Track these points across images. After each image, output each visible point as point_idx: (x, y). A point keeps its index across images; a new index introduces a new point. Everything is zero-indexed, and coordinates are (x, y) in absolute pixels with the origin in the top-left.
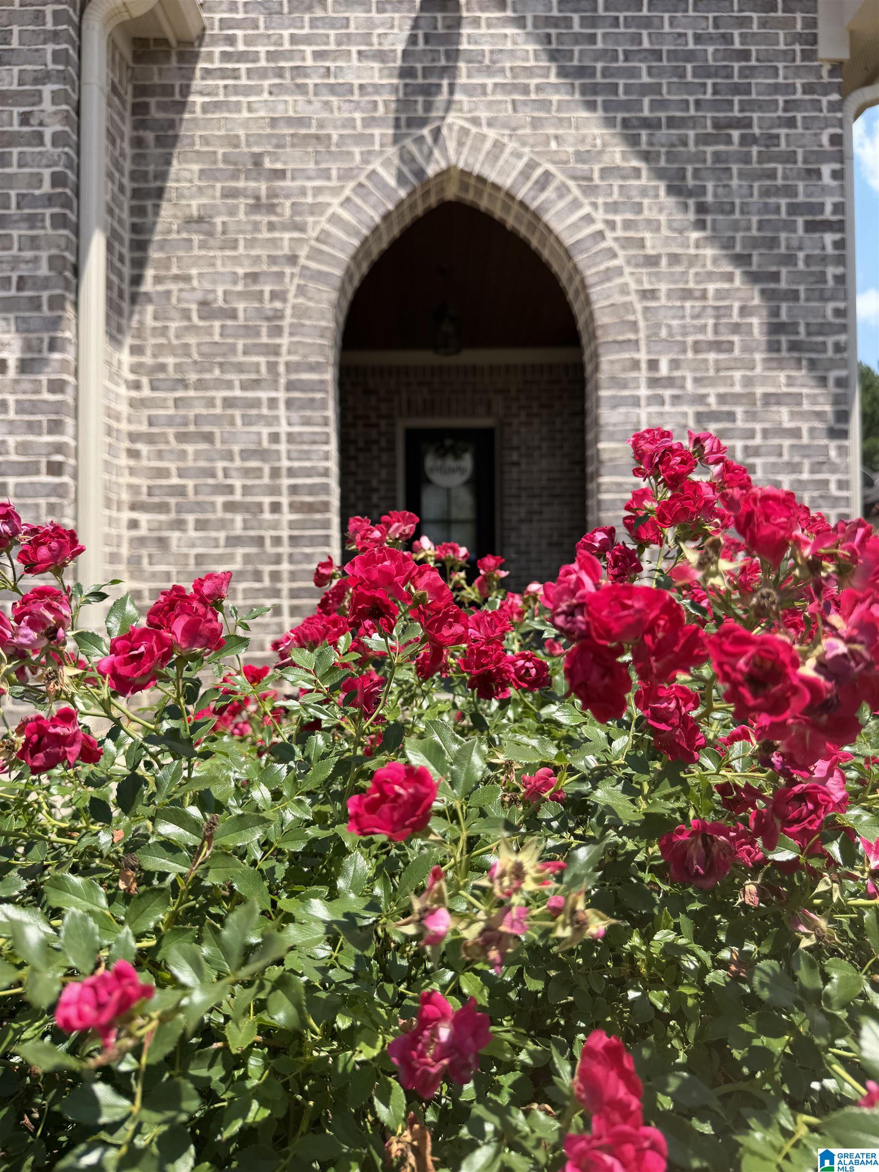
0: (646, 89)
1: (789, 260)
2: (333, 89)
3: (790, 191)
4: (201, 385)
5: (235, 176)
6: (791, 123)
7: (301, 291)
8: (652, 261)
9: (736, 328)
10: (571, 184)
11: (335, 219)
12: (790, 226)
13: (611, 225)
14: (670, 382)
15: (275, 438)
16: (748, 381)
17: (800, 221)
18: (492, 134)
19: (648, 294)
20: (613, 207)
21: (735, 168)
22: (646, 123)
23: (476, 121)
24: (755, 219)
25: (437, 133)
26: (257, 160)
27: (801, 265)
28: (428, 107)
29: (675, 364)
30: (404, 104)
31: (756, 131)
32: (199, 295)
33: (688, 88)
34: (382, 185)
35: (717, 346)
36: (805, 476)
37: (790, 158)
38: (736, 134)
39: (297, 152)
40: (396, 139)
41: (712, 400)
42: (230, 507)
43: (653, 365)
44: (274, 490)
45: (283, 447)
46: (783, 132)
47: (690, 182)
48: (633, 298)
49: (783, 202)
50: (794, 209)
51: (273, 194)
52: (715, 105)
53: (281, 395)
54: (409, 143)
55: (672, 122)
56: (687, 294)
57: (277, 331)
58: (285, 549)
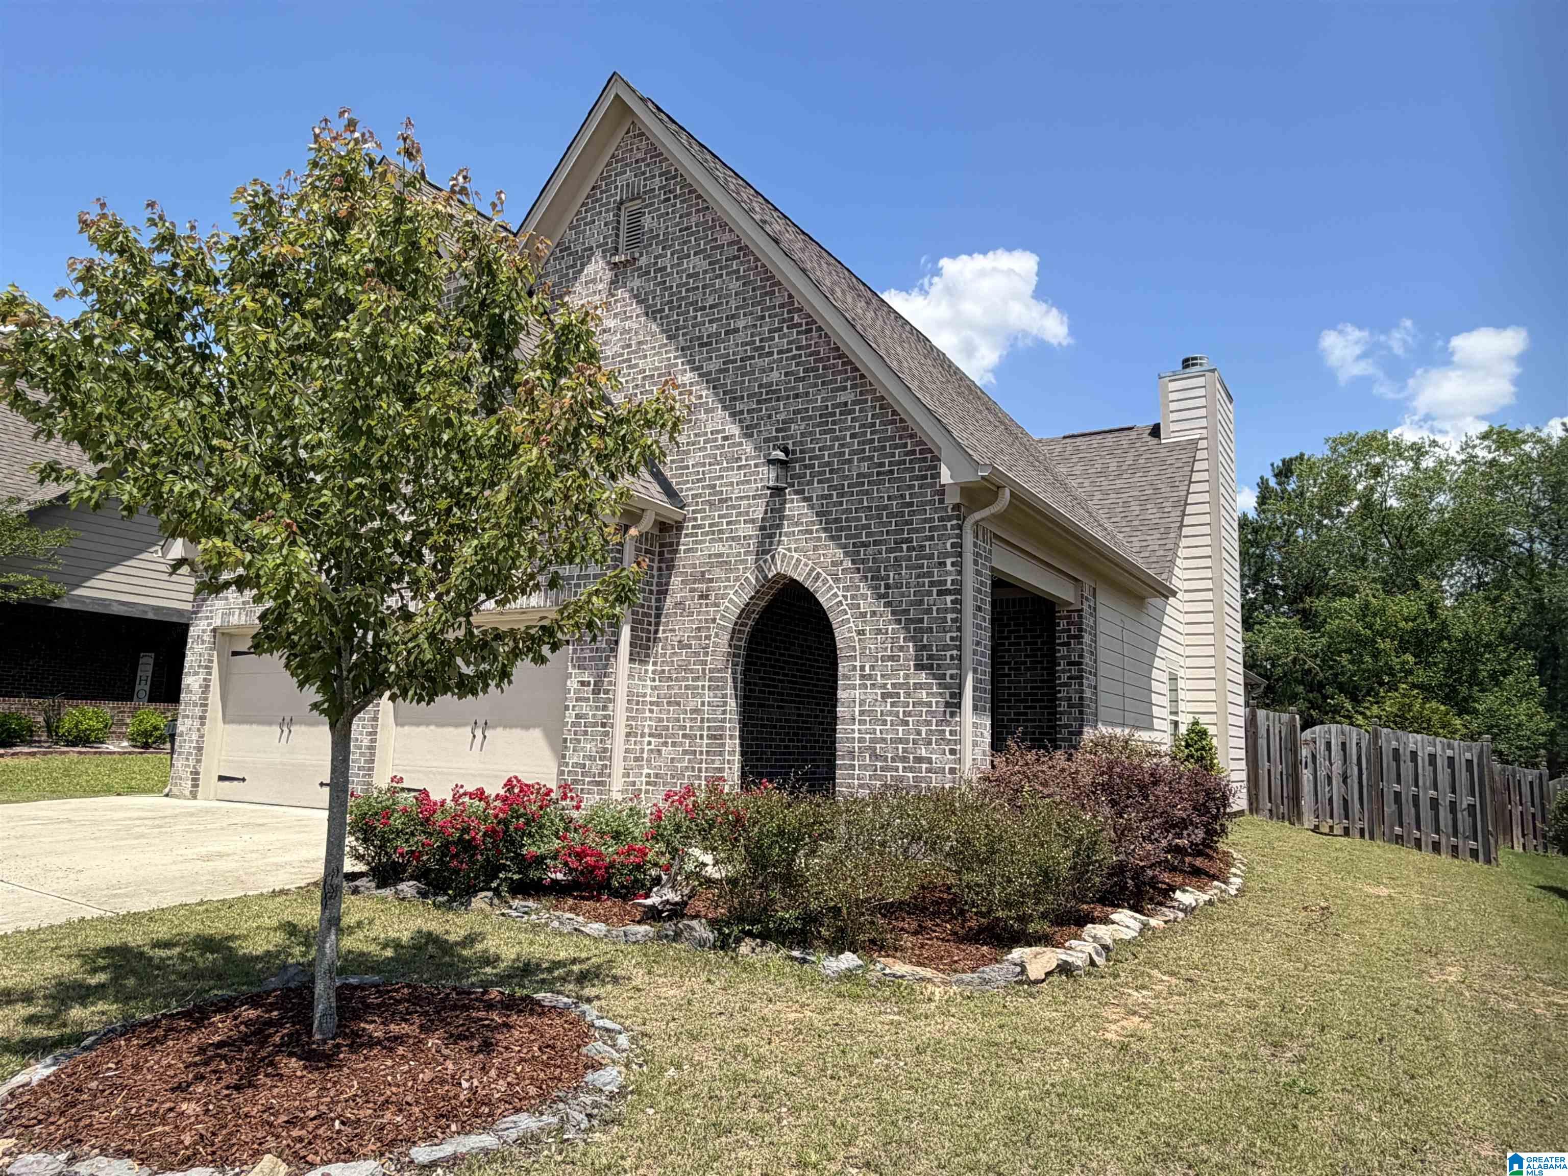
0: (864, 527)
1: (929, 611)
2: (733, 539)
3: (930, 574)
4: (677, 679)
5: (694, 583)
6: (931, 538)
7: (717, 635)
8: (863, 615)
9: (901, 649)
10: (829, 578)
11: (731, 601)
12: (930, 593)
13: (845, 597)
14: (870, 677)
15: (703, 704)
16: (907, 676)
17: (935, 590)
18: (796, 555)
19: (861, 633)
20: (847, 589)
21: (904, 564)
22: (864, 545)
23: (789, 550)
24: (912, 590)
25: (773, 557)
26: (703, 573)
27: (935, 614)
28: (771, 544)
29: (872, 668)
30: (761, 544)
31: (915, 544)
32: (678, 638)
33: (884, 524)
34: (749, 583)
35: (892, 658)
36: (934, 728)
37: (931, 556)
38: (905, 546)
39: (718, 570)
40: (757, 561)
41: (889, 686)
42: (684, 736)
43: (862, 668)
44: (701, 729)
45: (706, 708)
46: (927, 543)
47: (883, 573)
48: (854, 634)
49: (926, 580)
50: (932, 584)
51: (708, 589)
52: (896, 532)
53: (707, 684)
54: (761, 562)
55: (876, 543)
56: (879, 632)
57: (706, 654)
58: (704, 757)
